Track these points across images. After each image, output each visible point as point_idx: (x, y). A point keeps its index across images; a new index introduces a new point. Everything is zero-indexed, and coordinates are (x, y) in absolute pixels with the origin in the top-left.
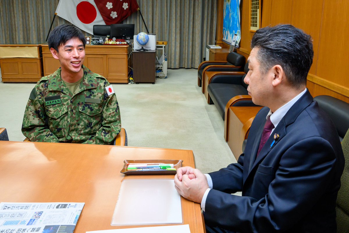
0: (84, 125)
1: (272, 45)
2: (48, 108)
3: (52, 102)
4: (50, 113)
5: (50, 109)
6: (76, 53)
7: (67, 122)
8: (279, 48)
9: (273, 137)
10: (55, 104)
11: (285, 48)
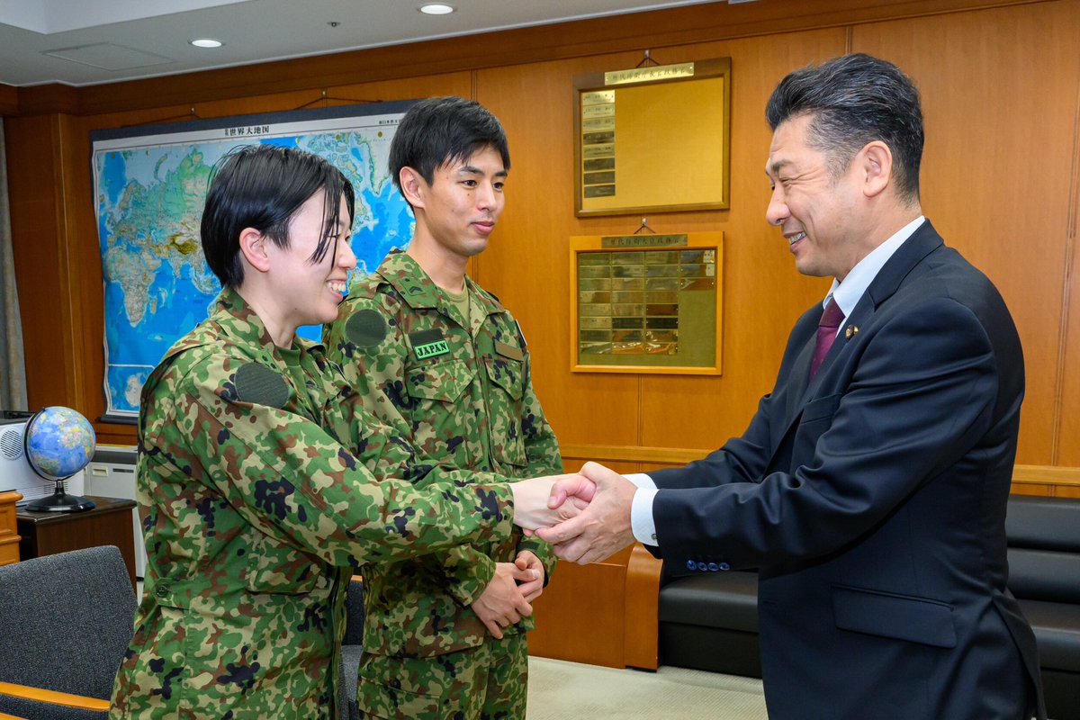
0: (504, 427)
1: (846, 97)
2: (423, 369)
3: (429, 350)
4: (431, 387)
5: (428, 373)
6: (487, 194)
7: (473, 415)
8: (870, 102)
9: (845, 334)
10: (437, 357)
11: (883, 101)
